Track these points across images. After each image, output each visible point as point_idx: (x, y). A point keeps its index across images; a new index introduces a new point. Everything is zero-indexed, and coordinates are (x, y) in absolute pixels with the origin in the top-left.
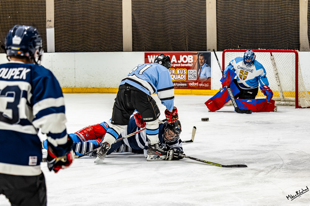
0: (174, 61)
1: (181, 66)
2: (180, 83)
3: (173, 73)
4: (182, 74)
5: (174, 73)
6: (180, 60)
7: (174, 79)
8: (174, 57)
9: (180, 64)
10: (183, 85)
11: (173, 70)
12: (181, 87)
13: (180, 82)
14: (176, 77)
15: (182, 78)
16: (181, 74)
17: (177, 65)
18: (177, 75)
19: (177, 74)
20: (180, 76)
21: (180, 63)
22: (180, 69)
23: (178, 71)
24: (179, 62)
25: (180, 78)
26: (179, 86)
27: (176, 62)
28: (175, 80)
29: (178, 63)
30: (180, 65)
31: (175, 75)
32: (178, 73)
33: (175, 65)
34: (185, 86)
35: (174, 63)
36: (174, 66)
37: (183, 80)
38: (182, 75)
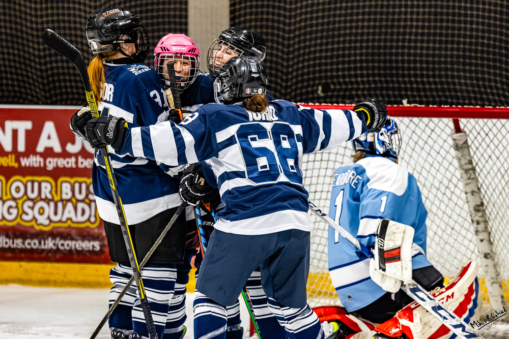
0: (49, 144)
1: (80, 165)
2: (72, 239)
3: (43, 196)
4: (83, 201)
5: (49, 197)
6: (73, 142)
7: (47, 222)
8: (49, 128)
9: (73, 159)
10: (87, 245)
11: (44, 185)
12: (76, 257)
13: (74, 232)
14: (56, 213)
15: (80, 219)
16: (78, 201)
17: (62, 162)
18: (60, 205)
19: (62, 200)
20: (75, 208)
21: (76, 155)
22: (72, 181)
23: (66, 188)
24: (70, 148)
25: (72, 215)
26: (70, 251)
27: (58, 149)
28: (53, 225)
29: (65, 154)
30: (76, 163)
31: (52, 204)
32: (64, 197)
33: (51, 163)
34: (92, 252)
35: (49, 153)
36: (50, 167)
37: (88, 224)
38: (80, 206)
